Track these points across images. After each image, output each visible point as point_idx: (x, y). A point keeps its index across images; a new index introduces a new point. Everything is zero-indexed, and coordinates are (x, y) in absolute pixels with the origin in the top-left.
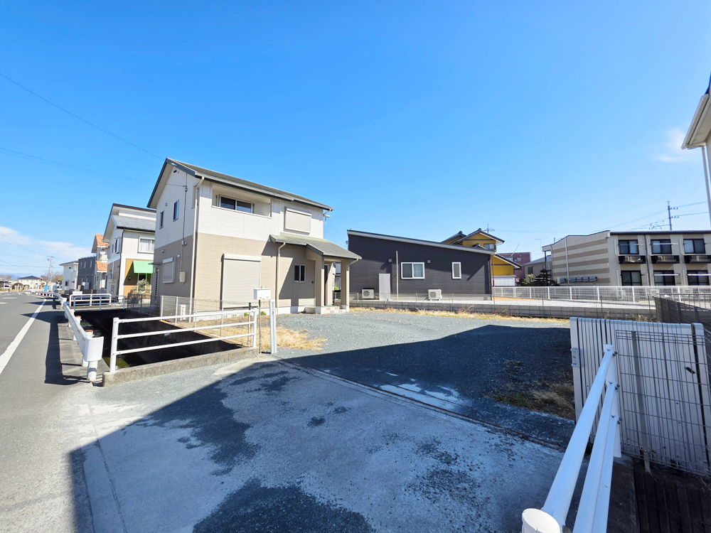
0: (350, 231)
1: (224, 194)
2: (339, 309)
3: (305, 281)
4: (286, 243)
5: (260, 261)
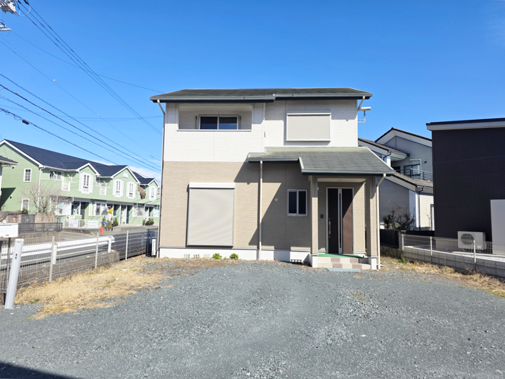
0: (432, 124)
1: (205, 113)
2: (359, 262)
3: (307, 215)
4: (263, 162)
5: (233, 189)
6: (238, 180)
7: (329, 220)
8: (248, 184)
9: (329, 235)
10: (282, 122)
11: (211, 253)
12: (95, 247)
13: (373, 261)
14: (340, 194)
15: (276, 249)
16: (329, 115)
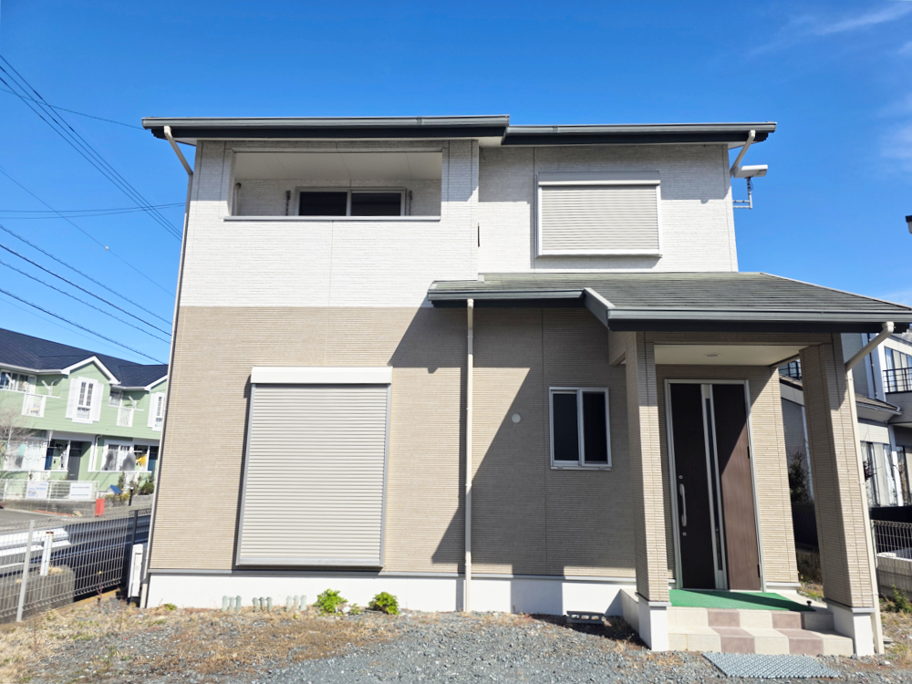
1: (314, 183)
2: (803, 628)
3: (610, 464)
4: (476, 302)
5: (385, 385)
6: (399, 360)
7: (679, 482)
8: (431, 371)
9: (682, 529)
10: (524, 207)
11: (312, 588)
12: (20, 558)
13: (861, 625)
14: (708, 401)
15: (517, 573)
16: (654, 186)
